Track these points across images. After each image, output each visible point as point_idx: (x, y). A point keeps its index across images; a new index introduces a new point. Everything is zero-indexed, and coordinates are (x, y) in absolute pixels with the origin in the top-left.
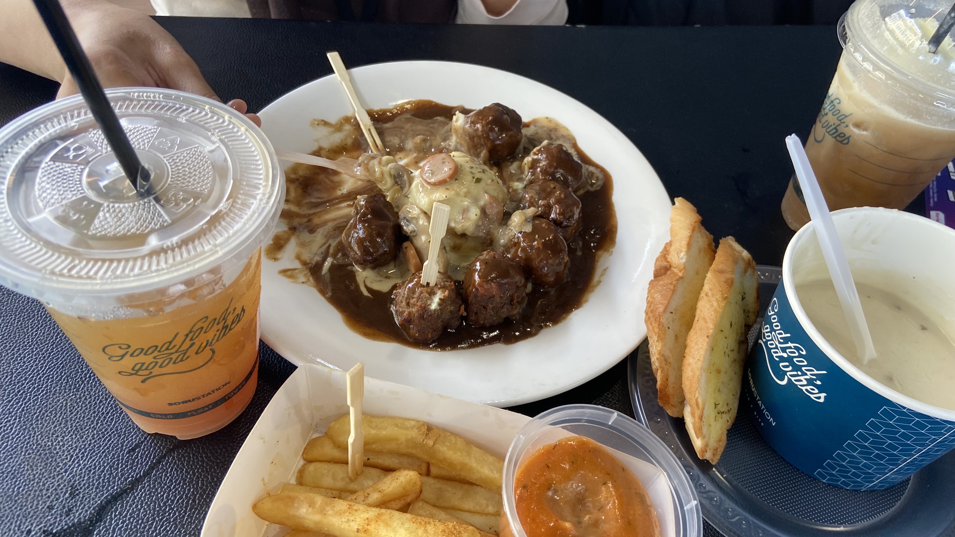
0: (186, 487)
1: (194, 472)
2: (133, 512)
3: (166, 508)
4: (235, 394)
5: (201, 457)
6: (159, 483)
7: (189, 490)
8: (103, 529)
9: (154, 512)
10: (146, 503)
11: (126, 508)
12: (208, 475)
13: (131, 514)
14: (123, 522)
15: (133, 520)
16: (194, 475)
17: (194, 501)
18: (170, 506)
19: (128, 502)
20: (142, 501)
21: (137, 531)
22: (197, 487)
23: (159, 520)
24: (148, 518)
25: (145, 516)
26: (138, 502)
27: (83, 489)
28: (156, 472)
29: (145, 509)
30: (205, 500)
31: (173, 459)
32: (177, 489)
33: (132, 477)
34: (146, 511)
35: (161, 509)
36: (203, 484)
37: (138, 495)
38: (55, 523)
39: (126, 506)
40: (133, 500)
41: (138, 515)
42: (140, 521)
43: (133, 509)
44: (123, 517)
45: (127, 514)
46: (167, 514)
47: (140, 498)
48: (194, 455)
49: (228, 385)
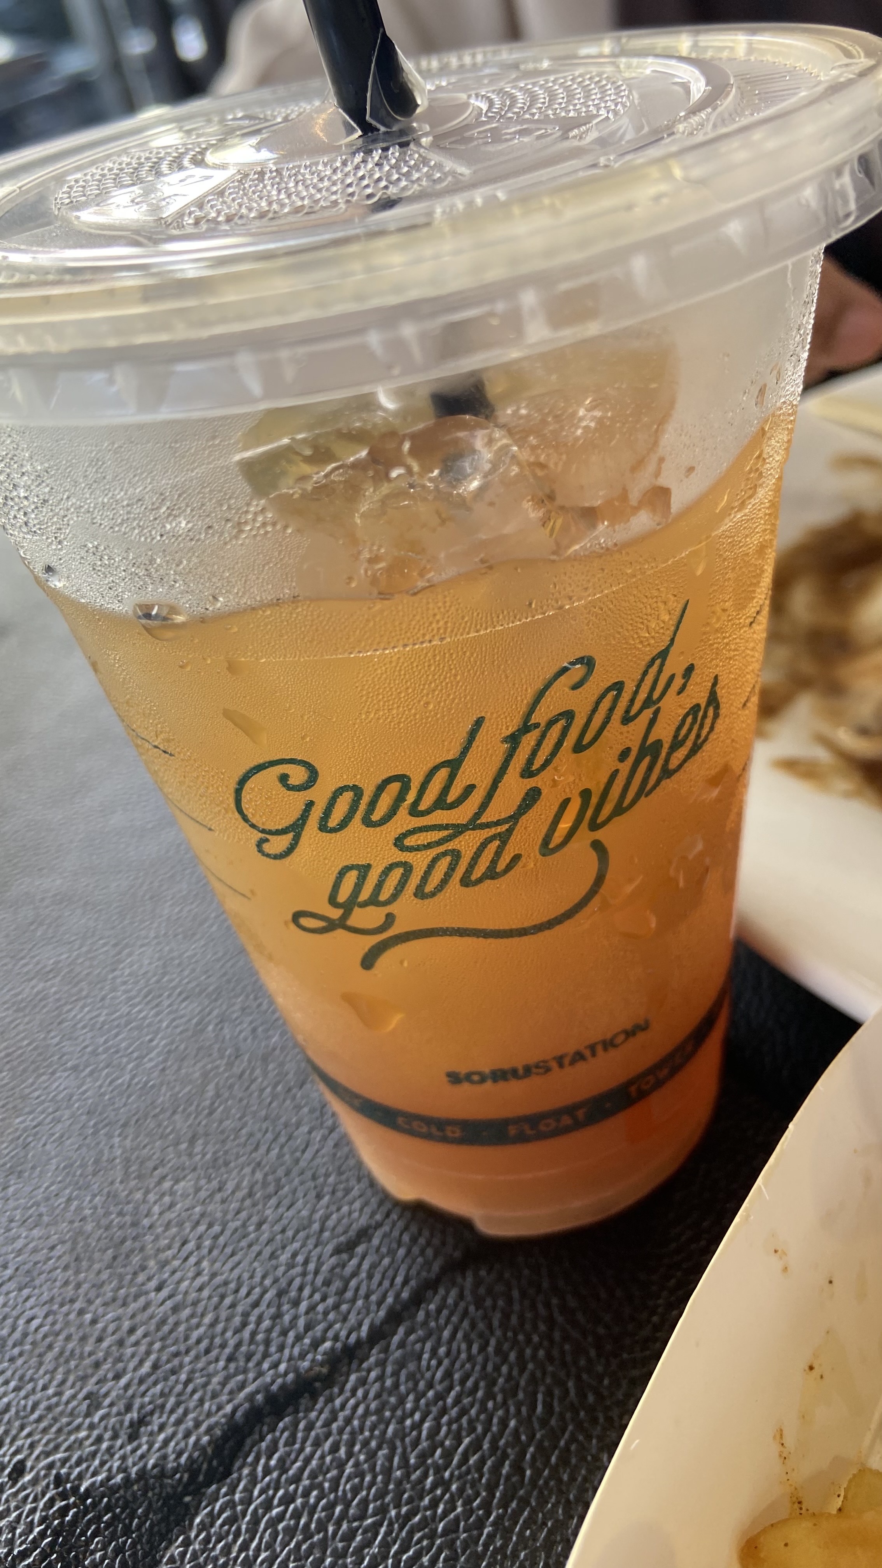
0: (496, 1409)
1: (521, 1356)
2: (322, 1469)
3: (425, 1476)
4: (659, 1084)
5: (548, 1305)
6: (411, 1377)
7: (504, 1423)
8: (222, 1511)
9: (386, 1483)
10: (366, 1443)
11: (302, 1449)
12: (568, 1375)
13: (313, 1476)
14: (287, 1500)
15: (319, 1499)
16: (522, 1370)
17: (518, 1468)
18: (439, 1470)
19: (310, 1427)
20: (353, 1433)
21: (323, 1544)
22: (530, 1417)
23: (398, 1515)
24: (365, 1502)
25: (356, 1490)
26: (341, 1432)
27: (193, 1353)
28: (408, 1333)
29: (357, 1464)
30: (555, 1470)
31: (461, 1296)
32: (464, 1412)
33: (336, 1338)
34: (362, 1476)
35: (408, 1475)
36: (549, 1407)
37: (343, 1407)
38: (94, 1455)
39: (304, 1441)
40: (327, 1424)
41: (336, 1483)
42: (338, 1509)
43: (322, 1457)
44: (290, 1482)
45: (302, 1470)
46: (426, 1501)
47: (348, 1421)
48: (523, 1294)
49: (641, 1037)
